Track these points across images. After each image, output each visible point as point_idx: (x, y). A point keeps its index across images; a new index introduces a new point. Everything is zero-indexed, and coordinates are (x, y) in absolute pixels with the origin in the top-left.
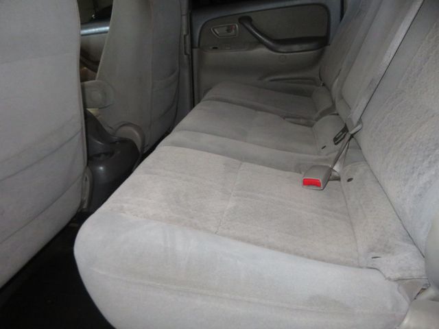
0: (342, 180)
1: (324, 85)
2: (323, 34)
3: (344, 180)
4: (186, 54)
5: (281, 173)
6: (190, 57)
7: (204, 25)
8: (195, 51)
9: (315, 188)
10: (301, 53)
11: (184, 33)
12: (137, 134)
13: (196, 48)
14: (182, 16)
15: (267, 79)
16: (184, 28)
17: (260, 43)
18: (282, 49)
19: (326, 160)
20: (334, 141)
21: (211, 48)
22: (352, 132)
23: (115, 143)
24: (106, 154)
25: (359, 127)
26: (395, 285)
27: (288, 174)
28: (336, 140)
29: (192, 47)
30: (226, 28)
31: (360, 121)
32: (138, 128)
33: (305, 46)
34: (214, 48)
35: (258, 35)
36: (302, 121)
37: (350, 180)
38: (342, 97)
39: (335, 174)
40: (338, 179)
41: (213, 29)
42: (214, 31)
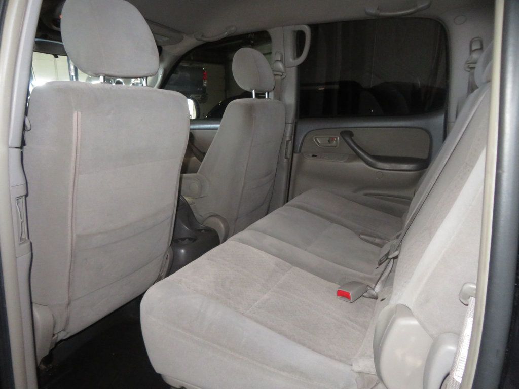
3: (379, 299)
4: (286, 157)
6: (290, 160)
7: (307, 134)
8: (295, 155)
11: (288, 139)
12: (222, 226)
13: (297, 153)
14: (286, 123)
15: (362, 192)
16: (288, 134)
17: (359, 157)
18: (380, 164)
21: (311, 155)
23: (200, 231)
28: (380, 262)
29: (293, 152)
30: (328, 139)
31: (399, 247)
34: (313, 156)
37: (383, 300)
40: (376, 298)
41: (315, 138)
42: (316, 141)
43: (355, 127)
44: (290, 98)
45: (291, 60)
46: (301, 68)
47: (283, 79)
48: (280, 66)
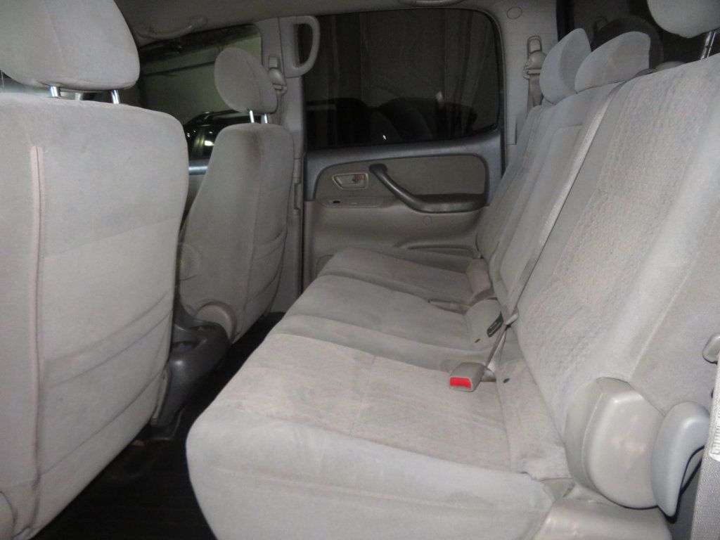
0: (498, 381)
1: (482, 257)
2: (478, 190)
3: (500, 379)
4: (296, 208)
5: (424, 370)
6: (302, 211)
7: (322, 172)
8: (309, 205)
9: (464, 389)
10: (455, 214)
11: (296, 181)
12: (226, 316)
13: (309, 201)
14: (294, 159)
15: (405, 247)
16: (296, 175)
17: (398, 198)
18: (428, 207)
19: (479, 357)
20: (488, 334)
21: (331, 201)
22: (508, 322)
23: (196, 328)
24: (186, 343)
25: (515, 317)
26: (542, 485)
27: (432, 372)
28: (491, 331)
29: (305, 198)
30: (352, 177)
31: (516, 310)
32: (228, 308)
33: (457, 206)
34: (335, 202)
35: (395, 188)
36: (452, 306)
37: (506, 381)
38: (500, 278)
39: (489, 373)
40: (493, 380)
41: (335, 178)
42: (337, 181)
43: (387, 159)
44: (295, 122)
45: (294, 68)
46: (305, 78)
47: (283, 95)
48: (277, 75)
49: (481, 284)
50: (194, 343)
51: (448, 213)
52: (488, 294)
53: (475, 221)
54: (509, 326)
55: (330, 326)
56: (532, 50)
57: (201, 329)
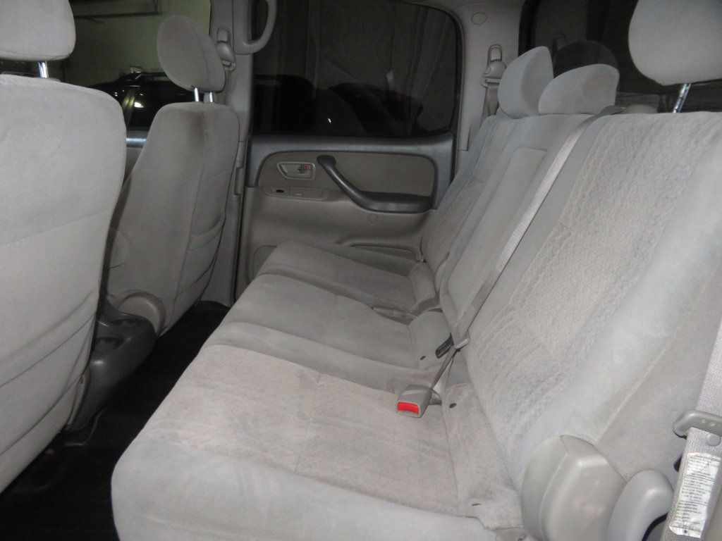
0: (443, 404)
1: (425, 261)
2: (427, 193)
3: (446, 404)
4: (236, 193)
5: (369, 390)
6: (242, 197)
7: (266, 158)
8: (250, 191)
9: (411, 414)
11: (238, 165)
12: (155, 309)
13: (251, 187)
14: (239, 141)
15: (350, 243)
16: (239, 159)
17: (344, 193)
18: (376, 206)
19: (424, 377)
20: (437, 355)
21: (274, 190)
22: (458, 347)
23: (120, 322)
24: (108, 340)
25: (466, 341)
26: (493, 535)
27: (378, 392)
28: (439, 352)
29: (246, 184)
30: (298, 167)
31: (467, 335)
32: (157, 301)
33: (404, 206)
34: (278, 191)
35: (342, 183)
36: (396, 313)
37: (452, 406)
38: (448, 292)
39: (436, 396)
40: (439, 403)
41: (280, 165)
42: (282, 169)
43: (337, 151)
44: (241, 102)
45: (245, 45)
46: (256, 57)
47: (230, 72)
48: (226, 50)
49: (425, 292)
50: (118, 341)
51: (394, 213)
52: (432, 304)
53: (421, 223)
54: (458, 350)
55: (274, 338)
56: (493, 58)
57: (125, 324)
